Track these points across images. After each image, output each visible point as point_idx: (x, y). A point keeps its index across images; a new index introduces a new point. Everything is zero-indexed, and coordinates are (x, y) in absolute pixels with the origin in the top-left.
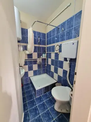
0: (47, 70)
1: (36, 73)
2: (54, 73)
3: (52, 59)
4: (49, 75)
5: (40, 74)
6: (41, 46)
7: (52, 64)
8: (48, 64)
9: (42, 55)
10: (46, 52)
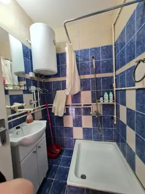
1: (88, 135)
5: (98, 139)
6: (98, 76)
8: (118, 121)
9: (103, 96)
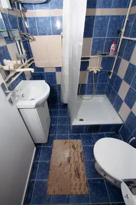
0: (110, 89)
2: (124, 103)
3: (130, 64)
4: (112, 101)
7: (127, 79)
8: (115, 76)
10: (122, 37)
